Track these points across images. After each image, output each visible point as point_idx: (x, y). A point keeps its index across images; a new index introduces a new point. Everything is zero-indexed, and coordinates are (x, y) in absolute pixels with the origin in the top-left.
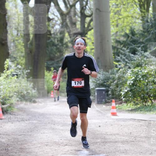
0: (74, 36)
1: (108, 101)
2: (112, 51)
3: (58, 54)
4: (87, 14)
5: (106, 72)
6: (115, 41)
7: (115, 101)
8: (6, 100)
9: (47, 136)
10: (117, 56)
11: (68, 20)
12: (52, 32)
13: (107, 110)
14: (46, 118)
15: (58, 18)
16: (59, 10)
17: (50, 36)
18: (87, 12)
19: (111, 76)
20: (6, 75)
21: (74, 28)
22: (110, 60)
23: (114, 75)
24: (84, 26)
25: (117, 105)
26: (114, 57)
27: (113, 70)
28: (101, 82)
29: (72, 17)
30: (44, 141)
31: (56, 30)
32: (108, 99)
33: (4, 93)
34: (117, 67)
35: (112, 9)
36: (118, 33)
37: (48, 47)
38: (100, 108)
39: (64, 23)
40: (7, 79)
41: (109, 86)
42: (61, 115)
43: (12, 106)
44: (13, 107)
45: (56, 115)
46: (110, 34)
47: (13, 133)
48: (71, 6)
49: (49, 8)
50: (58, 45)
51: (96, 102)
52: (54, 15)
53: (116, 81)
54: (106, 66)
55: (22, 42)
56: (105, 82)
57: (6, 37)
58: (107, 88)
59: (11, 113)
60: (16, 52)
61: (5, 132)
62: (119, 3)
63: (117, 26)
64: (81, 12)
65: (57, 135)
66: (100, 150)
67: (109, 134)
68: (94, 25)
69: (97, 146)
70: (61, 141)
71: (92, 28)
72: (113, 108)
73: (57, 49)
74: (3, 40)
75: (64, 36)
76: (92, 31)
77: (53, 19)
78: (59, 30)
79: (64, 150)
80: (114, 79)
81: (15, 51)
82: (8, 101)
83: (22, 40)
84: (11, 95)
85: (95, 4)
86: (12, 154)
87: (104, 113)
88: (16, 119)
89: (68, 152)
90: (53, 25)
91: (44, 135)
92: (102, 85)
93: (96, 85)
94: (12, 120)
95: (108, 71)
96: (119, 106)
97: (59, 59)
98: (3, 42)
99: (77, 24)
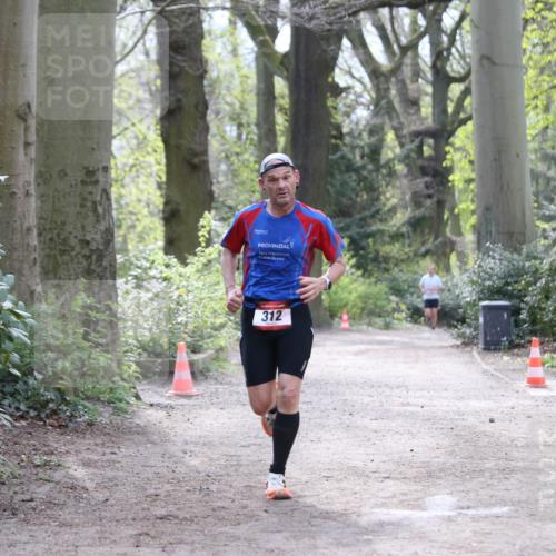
0: (412, 141)
1: (517, 341)
2: (530, 188)
3: (365, 196)
4: (452, 74)
5: (512, 253)
6: (539, 155)
7: (541, 343)
8: (202, 337)
9: (328, 449)
10: (545, 203)
11: (393, 92)
12: (345, 130)
13: (514, 370)
14: (326, 394)
15: (364, 86)
16: (367, 60)
17: (339, 142)
18: (454, 67)
19: (527, 264)
20: (204, 260)
21: (414, 117)
22: (524, 214)
23: (538, 262)
24: (445, 111)
25: (547, 356)
26: (536, 205)
27: (535, 247)
28: (498, 283)
29: (408, 82)
30: (321, 465)
31: (357, 124)
32: (518, 335)
33: (197, 316)
34: (546, 238)
35: (530, 58)
36: (550, 132)
37: (332, 175)
38: (492, 363)
39: (383, 102)
40: (206, 272)
41: (520, 296)
42: (373, 386)
43: (222, 355)
44: (225, 360)
45: (356, 385)
46: (525, 135)
47: (226, 441)
48: (404, 50)
49: (338, 54)
50: (363, 167)
51: (481, 346)
52: (353, 77)
53: (543, 280)
54: (511, 234)
55: (252, 159)
56: (508, 284)
57: (205, 144)
58: (516, 302)
59: (219, 379)
60: (235, 191)
61: (200, 437)
62: (553, 39)
63: (547, 109)
64: (434, 66)
65: (360, 446)
66: (492, 492)
67: (519, 444)
68: (474, 106)
69: (483, 483)
70: (372, 466)
71: (470, 118)
72: (534, 363)
73: (362, 179)
74: (196, 155)
75: (382, 140)
76: (470, 126)
77: (348, 89)
78: (368, 123)
79: (381, 494)
80: (536, 274)
81: (232, 187)
82: (209, 341)
83: (252, 154)
84: (218, 321)
85: (477, 42)
86: (219, 504)
87: (507, 379)
88: (235, 397)
89: (394, 500)
90: (349, 106)
91: (320, 445)
92: (498, 292)
93: (482, 292)
94: (221, 400)
95: (517, 250)
96: (552, 358)
97: (367, 213)
98: (196, 161)
99: (422, 103)
